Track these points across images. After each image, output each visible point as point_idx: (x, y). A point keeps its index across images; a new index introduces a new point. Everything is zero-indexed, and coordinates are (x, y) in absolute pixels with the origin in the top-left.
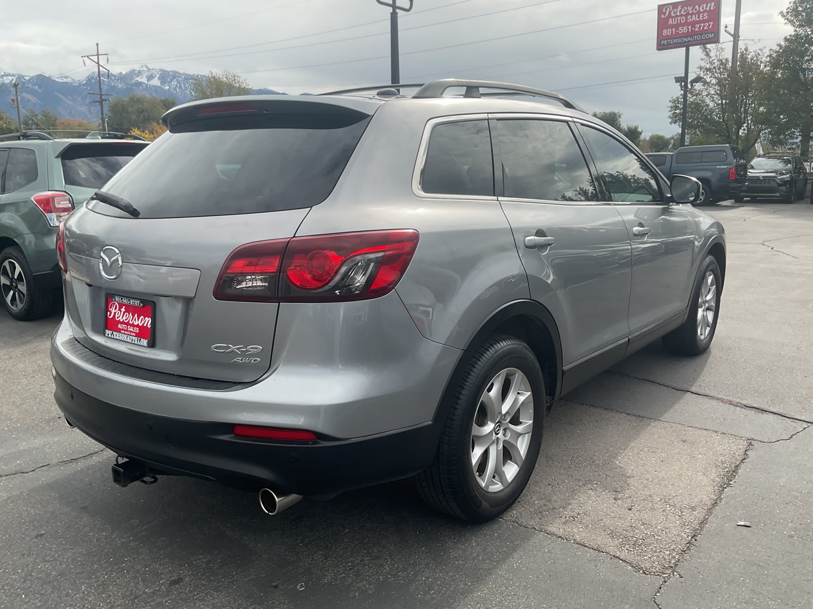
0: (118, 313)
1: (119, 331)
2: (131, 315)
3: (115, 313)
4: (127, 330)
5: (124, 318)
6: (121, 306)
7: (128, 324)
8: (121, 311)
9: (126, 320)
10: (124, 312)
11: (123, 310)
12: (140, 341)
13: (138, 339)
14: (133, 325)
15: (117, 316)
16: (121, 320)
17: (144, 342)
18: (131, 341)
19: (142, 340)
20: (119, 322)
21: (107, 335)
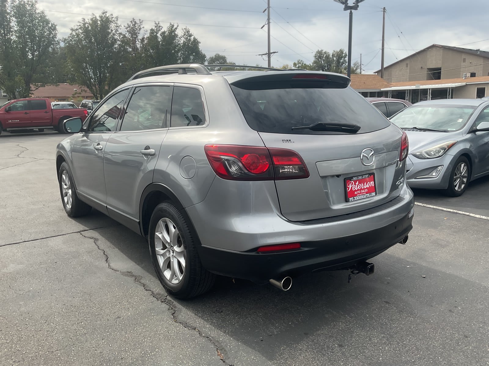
0: (354, 186)
1: (356, 195)
2: (362, 184)
3: (352, 187)
4: (361, 193)
5: (358, 187)
6: (355, 182)
7: (361, 189)
8: (356, 185)
9: (359, 188)
10: (358, 184)
11: (357, 183)
12: (371, 194)
13: (370, 194)
14: (364, 189)
15: (353, 188)
16: (356, 189)
17: (374, 194)
18: (366, 197)
19: (372, 193)
20: (356, 191)
21: (350, 201)
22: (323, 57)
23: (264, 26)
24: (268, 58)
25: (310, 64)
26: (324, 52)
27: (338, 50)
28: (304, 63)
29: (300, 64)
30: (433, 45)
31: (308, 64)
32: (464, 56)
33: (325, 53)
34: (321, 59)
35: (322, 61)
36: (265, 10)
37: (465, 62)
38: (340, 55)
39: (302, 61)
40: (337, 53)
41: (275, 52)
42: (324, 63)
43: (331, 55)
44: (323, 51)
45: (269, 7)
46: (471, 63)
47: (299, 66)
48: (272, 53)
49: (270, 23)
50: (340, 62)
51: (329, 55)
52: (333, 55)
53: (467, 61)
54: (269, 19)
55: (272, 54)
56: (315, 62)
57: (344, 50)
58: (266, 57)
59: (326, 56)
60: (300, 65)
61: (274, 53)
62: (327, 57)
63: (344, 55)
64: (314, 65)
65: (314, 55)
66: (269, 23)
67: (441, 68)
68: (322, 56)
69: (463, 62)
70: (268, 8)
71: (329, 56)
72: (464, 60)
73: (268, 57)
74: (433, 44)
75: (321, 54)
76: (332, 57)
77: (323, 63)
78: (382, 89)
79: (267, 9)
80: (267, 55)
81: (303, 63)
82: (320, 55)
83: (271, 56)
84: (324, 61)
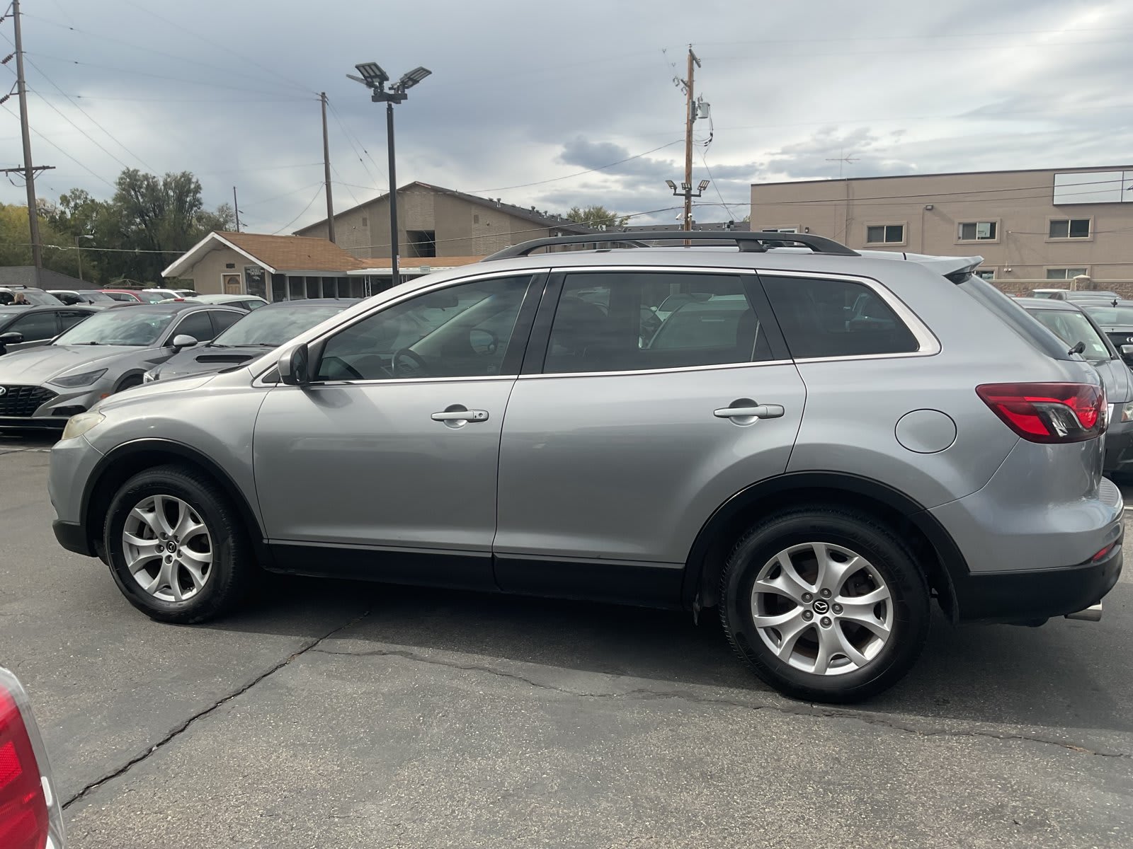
22: (141, 188)
23: (7, 97)
24: (27, 180)
25: (106, 202)
26: (143, 176)
27: (179, 174)
28: (89, 197)
29: (79, 198)
30: (415, 182)
31: (99, 200)
32: (474, 211)
33: (146, 177)
34: (135, 192)
35: (140, 198)
36: (9, 58)
37: (478, 223)
38: (185, 187)
39: (82, 191)
40: (177, 182)
41: (48, 168)
42: (144, 200)
43: (162, 183)
44: (141, 173)
45: (19, 51)
46: (488, 225)
47: (76, 204)
48: (37, 169)
49: (25, 91)
50: (187, 202)
51: (155, 184)
52: (165, 184)
53: (480, 220)
54: (20, 82)
55: (39, 171)
56: (118, 198)
57: (192, 176)
58: (20, 178)
59: (148, 185)
60: (77, 201)
61: (44, 168)
62: (152, 187)
63: (195, 188)
64: (119, 204)
65: (118, 181)
66: (22, 93)
67: (434, 231)
68: (139, 183)
69: (475, 222)
70: (16, 53)
71: (157, 185)
72: (476, 219)
73: (25, 177)
74: (413, 181)
75: (137, 180)
76: (163, 188)
77: (141, 200)
78: (349, 273)
79: (15, 56)
80: (24, 172)
81: (86, 198)
82: (131, 181)
83: (34, 176)
84: (143, 196)
